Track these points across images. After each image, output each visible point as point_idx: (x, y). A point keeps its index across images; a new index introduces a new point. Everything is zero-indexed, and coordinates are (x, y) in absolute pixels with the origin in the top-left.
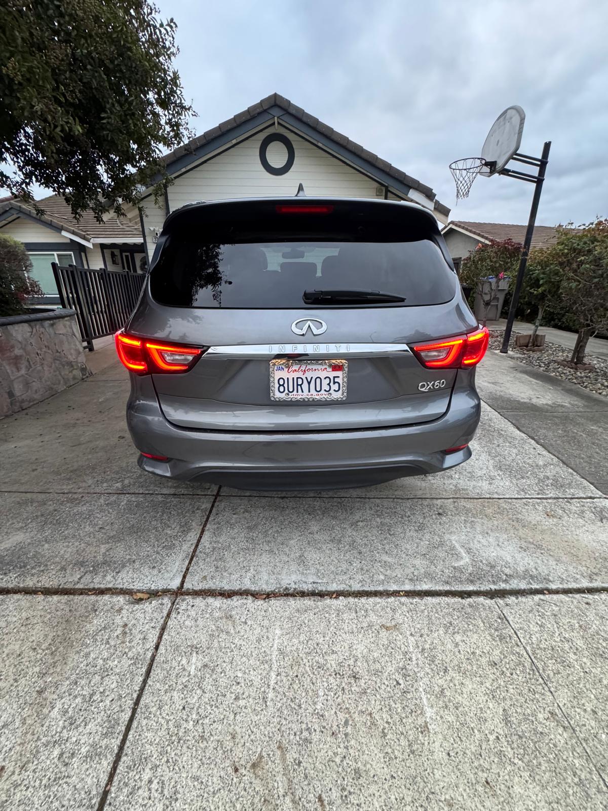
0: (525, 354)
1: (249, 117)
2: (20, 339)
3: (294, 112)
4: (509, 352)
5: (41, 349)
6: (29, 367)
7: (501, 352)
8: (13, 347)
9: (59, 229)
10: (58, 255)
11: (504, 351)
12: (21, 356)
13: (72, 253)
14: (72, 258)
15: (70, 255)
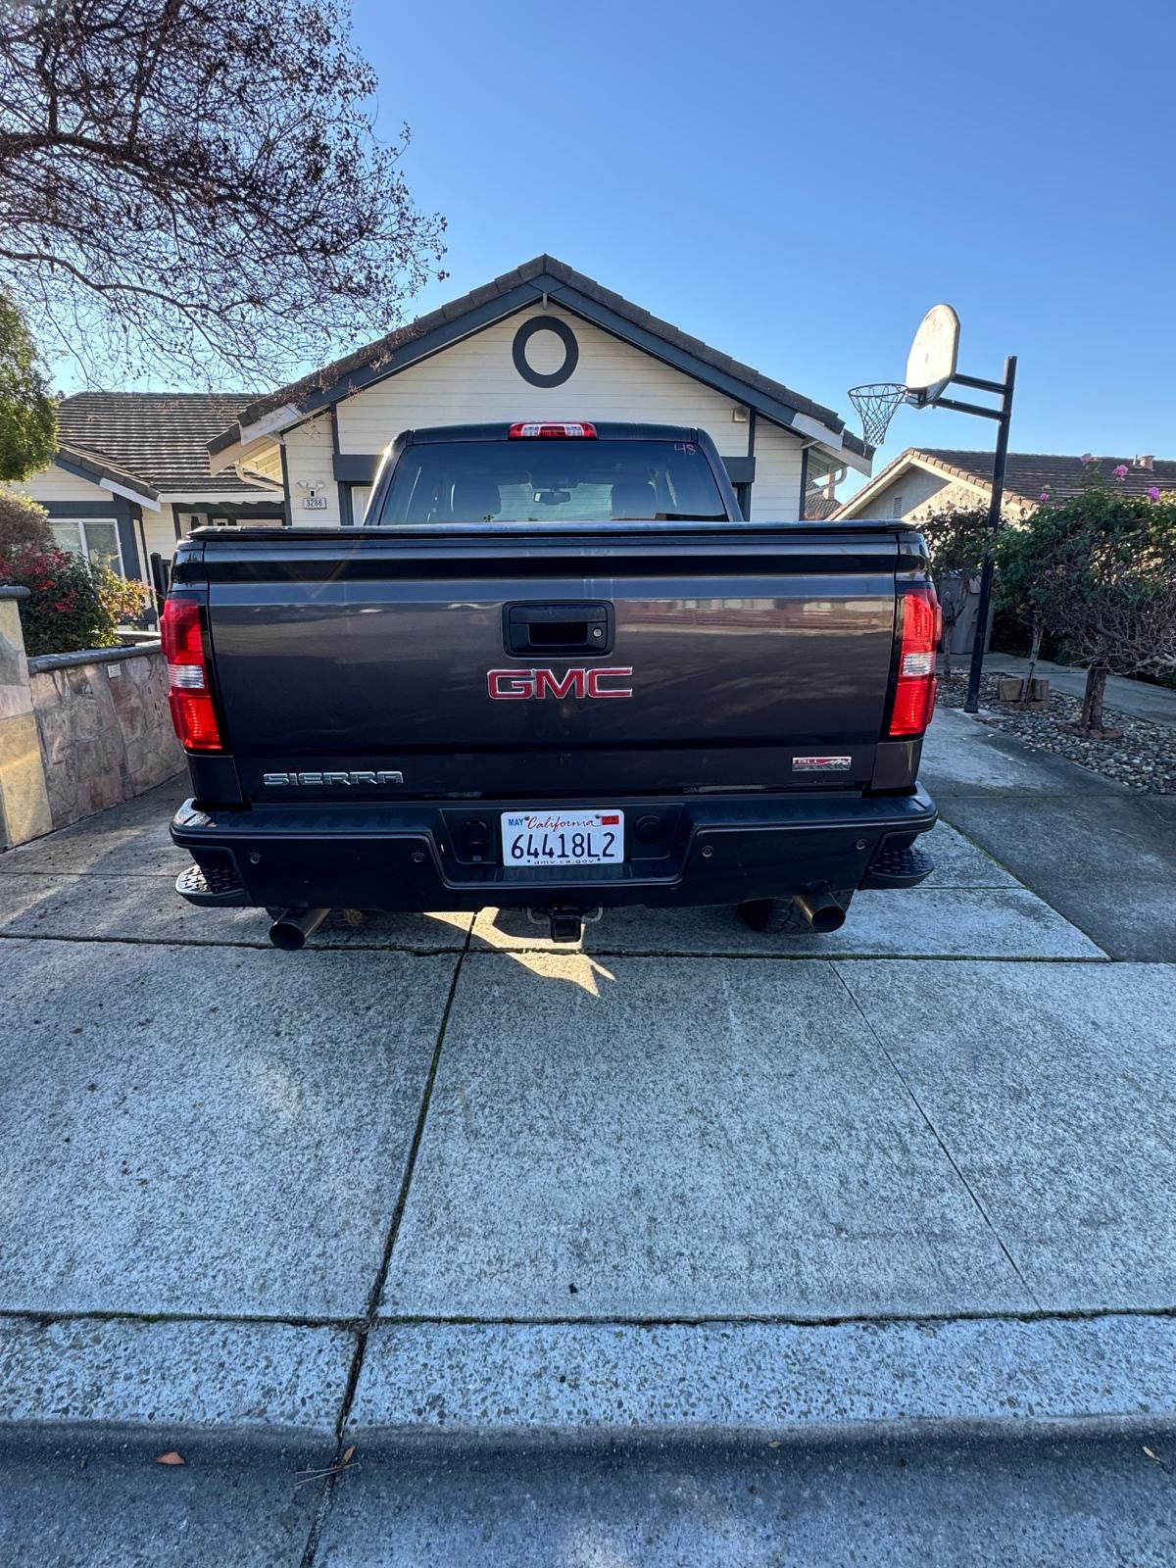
0: (1008, 714)
1: (496, 294)
2: (138, 682)
3: (577, 286)
4: (980, 711)
5: (159, 700)
6: (146, 727)
7: (966, 711)
8: (129, 693)
9: (94, 474)
10: (85, 525)
11: (971, 708)
12: (138, 708)
13: (115, 521)
14: (113, 532)
15: (111, 526)
